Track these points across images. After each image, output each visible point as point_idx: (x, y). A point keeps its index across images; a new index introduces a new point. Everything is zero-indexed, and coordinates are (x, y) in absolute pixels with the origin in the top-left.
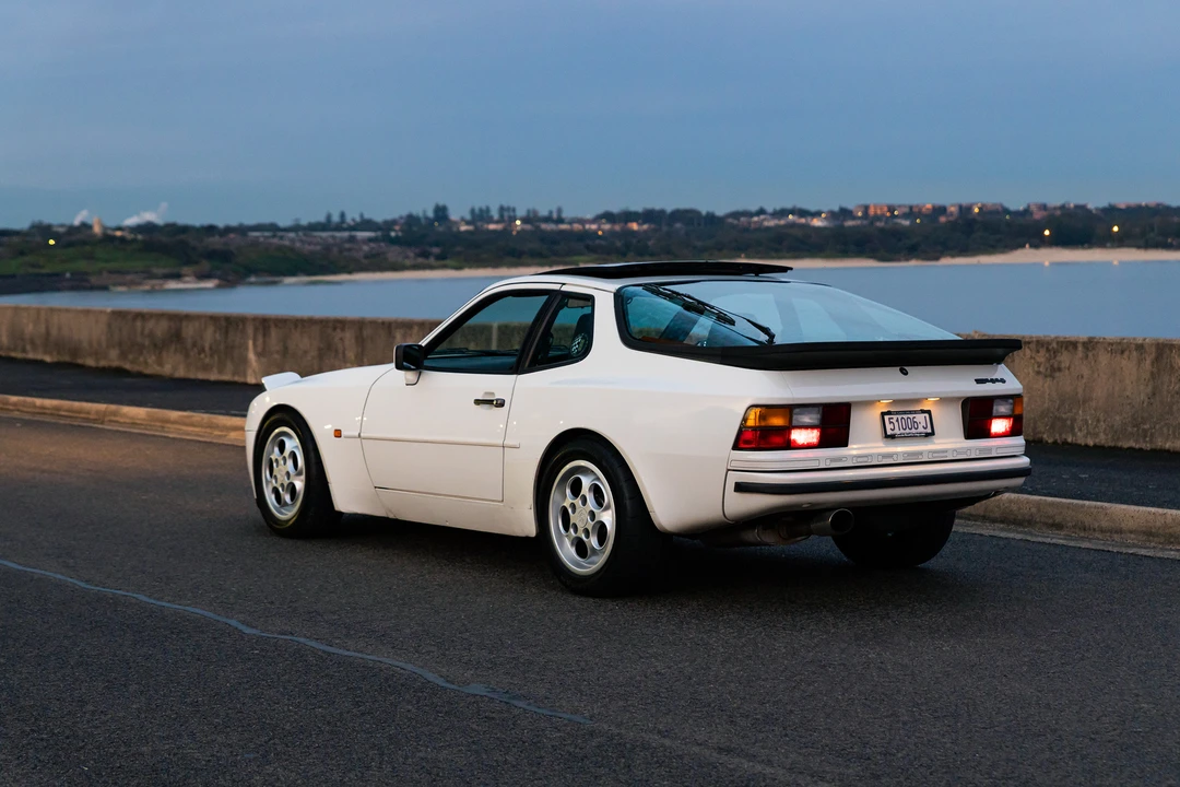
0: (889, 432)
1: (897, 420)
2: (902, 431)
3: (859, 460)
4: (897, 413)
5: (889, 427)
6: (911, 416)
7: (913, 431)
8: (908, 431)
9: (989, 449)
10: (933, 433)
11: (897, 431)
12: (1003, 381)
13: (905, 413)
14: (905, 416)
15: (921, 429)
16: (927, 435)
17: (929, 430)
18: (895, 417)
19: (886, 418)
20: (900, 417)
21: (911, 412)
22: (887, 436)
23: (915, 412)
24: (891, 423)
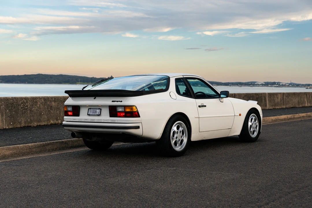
0: (89, 114)
1: (92, 111)
2: (92, 114)
3: (79, 120)
4: (92, 109)
5: (89, 112)
6: (96, 110)
7: (95, 114)
8: (94, 114)
9: (115, 120)
10: (100, 115)
11: (91, 114)
12: (121, 101)
13: (94, 109)
14: (94, 110)
15: (97, 114)
16: (98, 115)
17: (99, 114)
18: (91, 110)
19: (89, 110)
20: (93, 110)
21: (95, 109)
22: (88, 115)
23: (97, 109)
24: (90, 111)
